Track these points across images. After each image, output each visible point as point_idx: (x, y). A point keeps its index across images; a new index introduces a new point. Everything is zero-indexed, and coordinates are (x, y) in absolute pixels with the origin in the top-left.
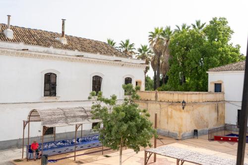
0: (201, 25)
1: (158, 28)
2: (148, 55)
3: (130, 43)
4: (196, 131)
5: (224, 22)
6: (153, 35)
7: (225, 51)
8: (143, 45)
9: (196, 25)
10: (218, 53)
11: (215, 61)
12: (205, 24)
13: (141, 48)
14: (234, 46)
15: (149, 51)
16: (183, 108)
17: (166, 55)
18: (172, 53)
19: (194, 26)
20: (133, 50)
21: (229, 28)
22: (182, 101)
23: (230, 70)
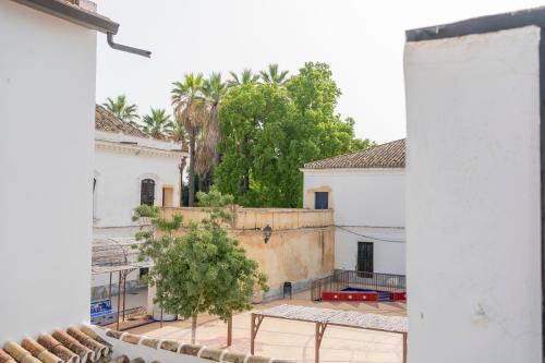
0: (279, 74)
1: (192, 75)
2: (167, 131)
3: (128, 104)
4: (287, 286)
5: (325, 73)
6: (182, 90)
7: (328, 130)
8: (155, 109)
9: (269, 73)
10: (317, 132)
11: (313, 149)
12: (287, 72)
13: (151, 115)
14: (343, 120)
15: (167, 123)
16: (266, 240)
17: (212, 132)
18: (225, 130)
19: (266, 77)
20: (135, 120)
21: (334, 84)
22: (263, 227)
23: (345, 167)
